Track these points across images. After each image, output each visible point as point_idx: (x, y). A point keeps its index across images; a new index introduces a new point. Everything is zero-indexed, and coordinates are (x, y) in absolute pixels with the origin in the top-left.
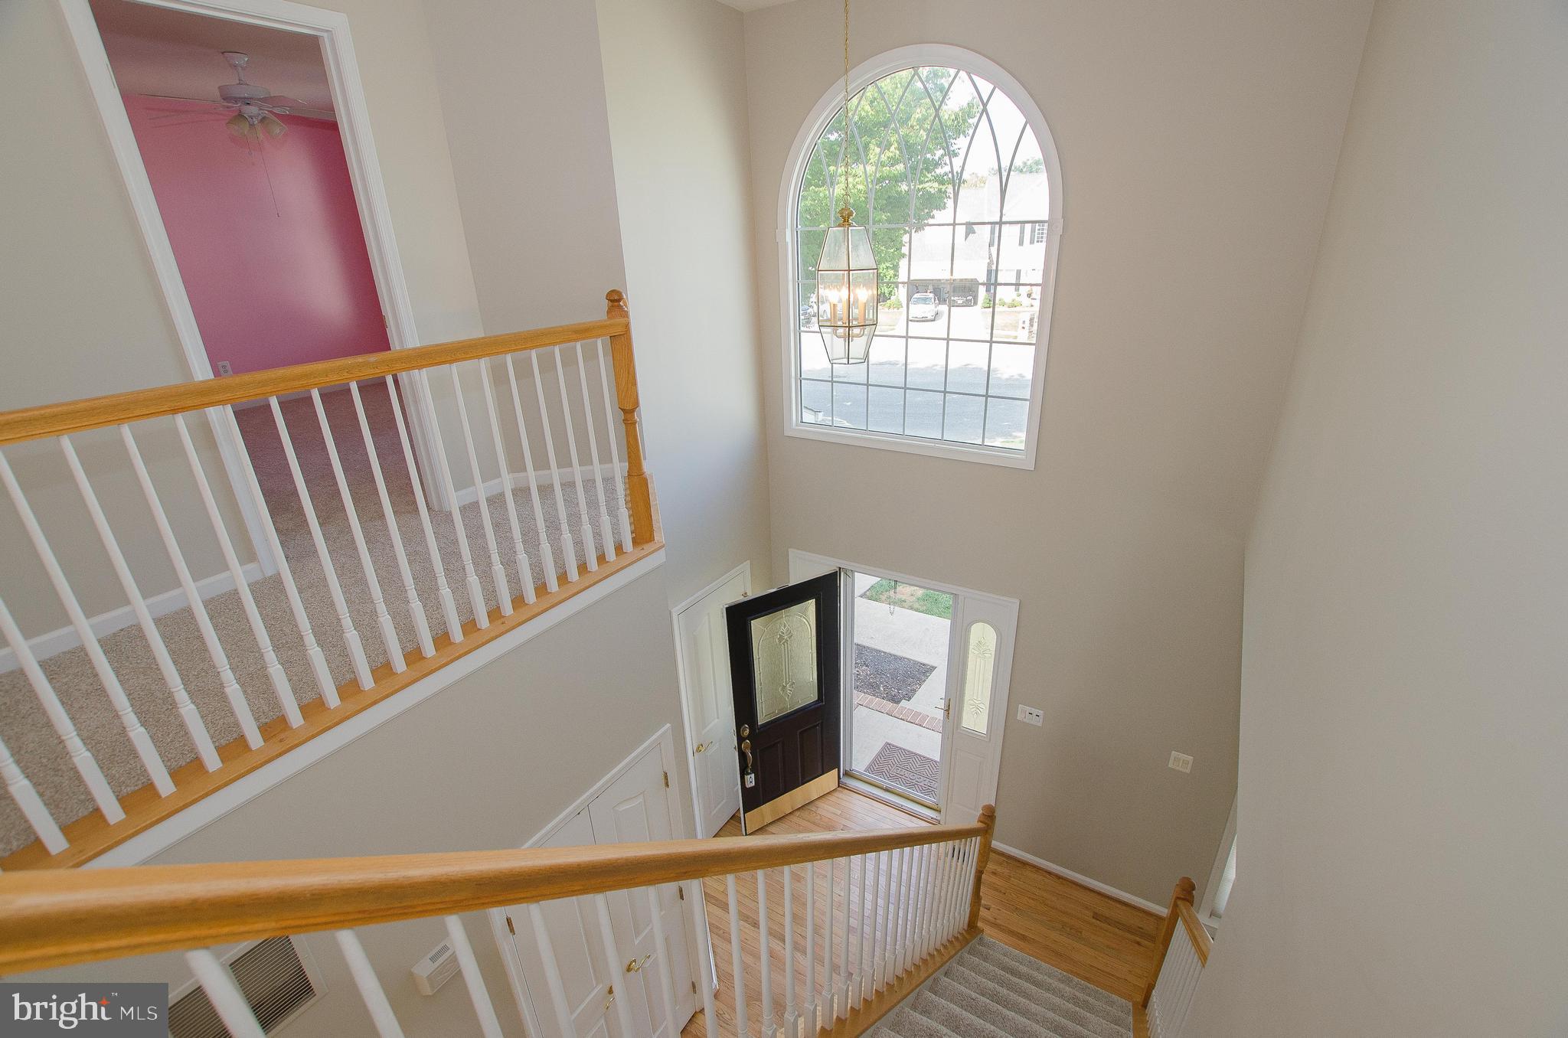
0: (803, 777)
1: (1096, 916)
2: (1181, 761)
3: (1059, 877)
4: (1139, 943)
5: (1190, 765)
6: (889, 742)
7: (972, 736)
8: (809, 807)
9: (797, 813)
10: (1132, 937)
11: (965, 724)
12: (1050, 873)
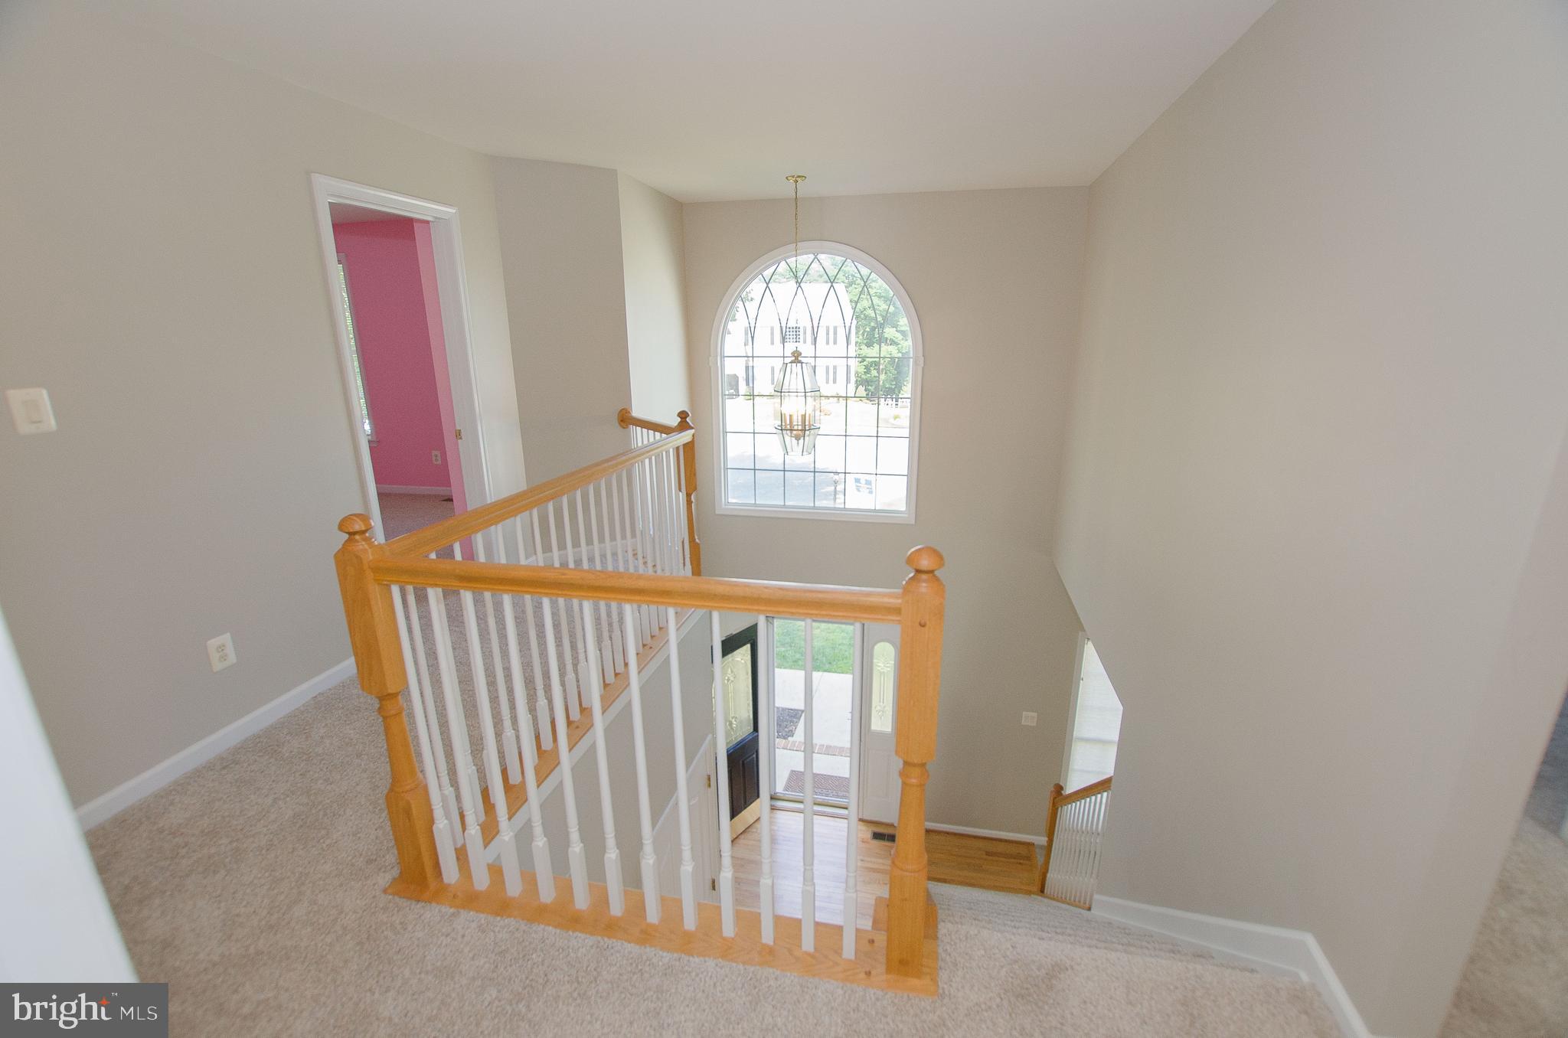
0: (745, 803)
1: (988, 853)
2: (1029, 718)
3: (955, 834)
4: (1020, 863)
5: (1036, 720)
6: (794, 769)
7: (881, 735)
8: (750, 829)
9: (742, 836)
10: (1016, 861)
11: (873, 727)
12: (948, 833)
